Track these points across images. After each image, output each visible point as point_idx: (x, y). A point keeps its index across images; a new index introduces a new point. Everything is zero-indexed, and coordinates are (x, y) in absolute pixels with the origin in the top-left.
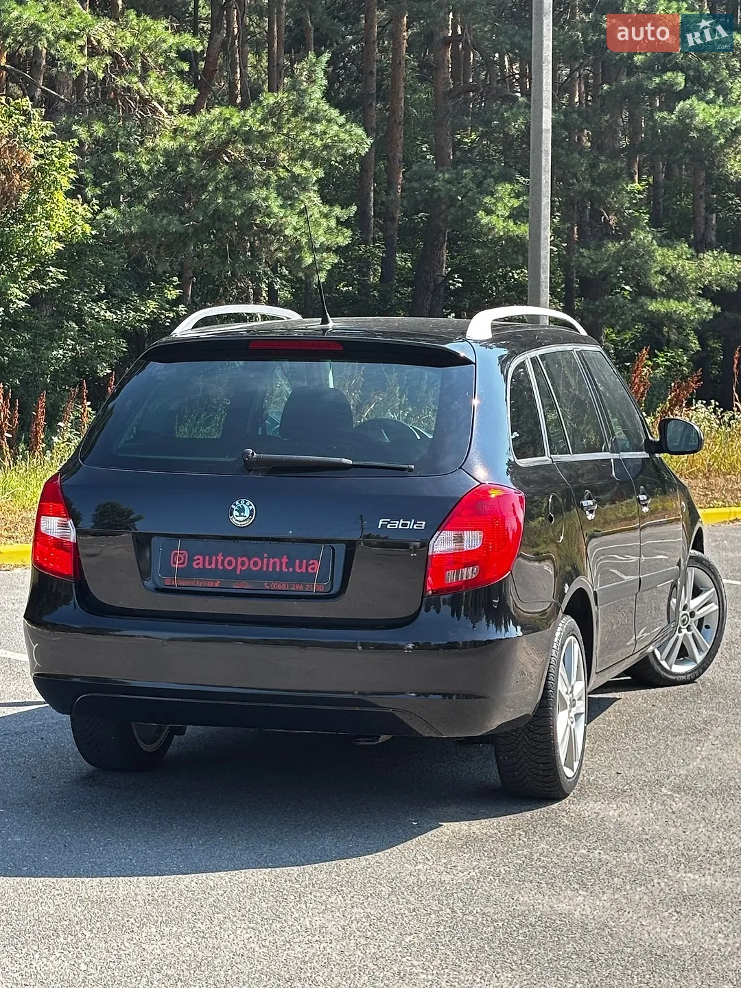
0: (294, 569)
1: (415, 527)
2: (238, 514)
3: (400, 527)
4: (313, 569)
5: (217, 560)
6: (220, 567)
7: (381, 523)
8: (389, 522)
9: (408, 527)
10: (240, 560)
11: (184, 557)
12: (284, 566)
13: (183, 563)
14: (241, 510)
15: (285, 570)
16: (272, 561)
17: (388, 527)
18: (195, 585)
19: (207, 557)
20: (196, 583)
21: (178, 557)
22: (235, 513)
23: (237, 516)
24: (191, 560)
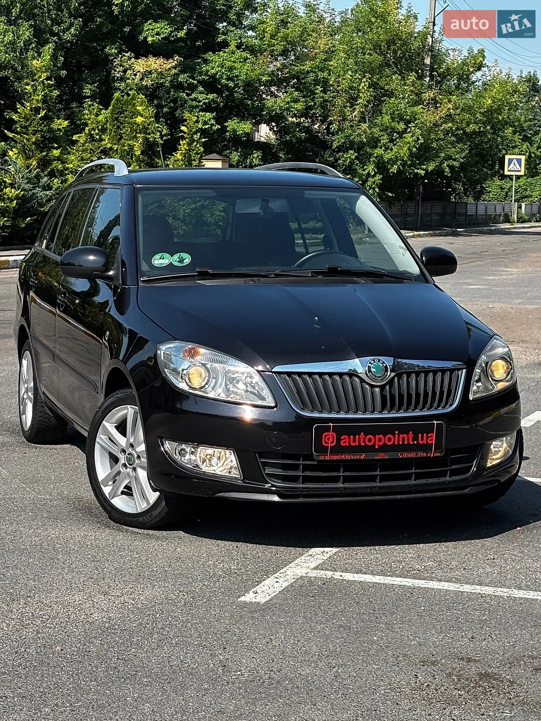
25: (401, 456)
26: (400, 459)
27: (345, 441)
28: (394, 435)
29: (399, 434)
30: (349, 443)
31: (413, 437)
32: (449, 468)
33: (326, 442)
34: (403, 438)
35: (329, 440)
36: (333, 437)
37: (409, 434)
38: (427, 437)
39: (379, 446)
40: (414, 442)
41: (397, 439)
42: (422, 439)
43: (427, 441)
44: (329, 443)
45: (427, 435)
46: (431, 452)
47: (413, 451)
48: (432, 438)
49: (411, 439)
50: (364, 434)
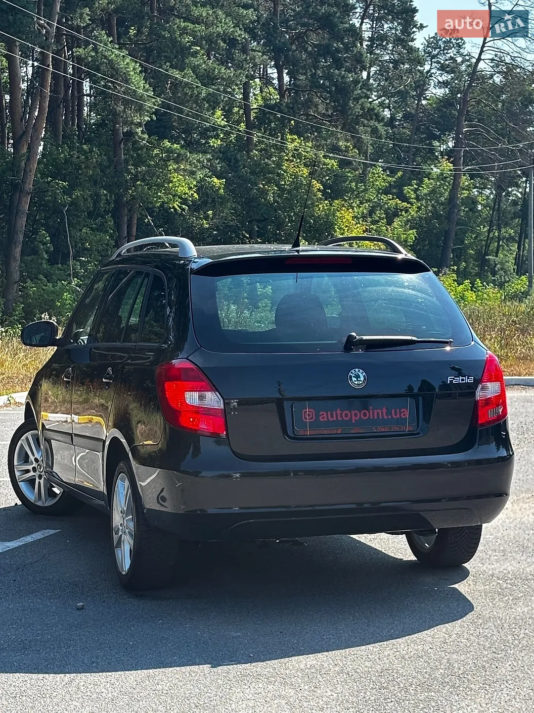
0: (392, 416)
1: (469, 382)
2: (356, 380)
3: (460, 382)
4: (404, 415)
5: (337, 414)
6: (340, 419)
7: (449, 380)
8: (454, 379)
9: (464, 382)
10: (353, 413)
11: (312, 413)
12: (385, 414)
13: (311, 419)
14: (357, 377)
15: (386, 417)
16: (375, 412)
17: (454, 382)
18: (322, 433)
19: (329, 413)
20: (323, 431)
21: (308, 413)
22: (354, 379)
23: (355, 381)
24: (317, 416)
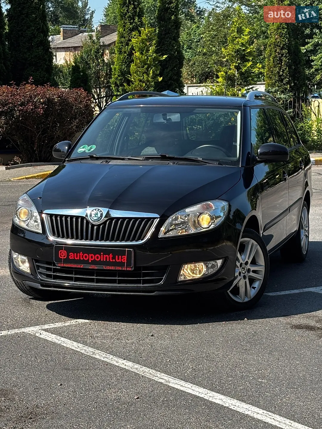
25: (105, 268)
26: (104, 270)
27: (72, 256)
28: (100, 255)
29: (103, 255)
30: (74, 258)
31: (112, 257)
32: (142, 278)
33: (61, 256)
34: (106, 257)
35: (63, 255)
36: (65, 253)
37: (110, 255)
38: (122, 258)
39: (91, 261)
40: (113, 260)
41: (102, 258)
42: (118, 259)
43: (121, 261)
44: (62, 257)
45: (122, 257)
46: (125, 267)
47: (113, 266)
48: (125, 259)
49: (111, 258)
50: (82, 253)
